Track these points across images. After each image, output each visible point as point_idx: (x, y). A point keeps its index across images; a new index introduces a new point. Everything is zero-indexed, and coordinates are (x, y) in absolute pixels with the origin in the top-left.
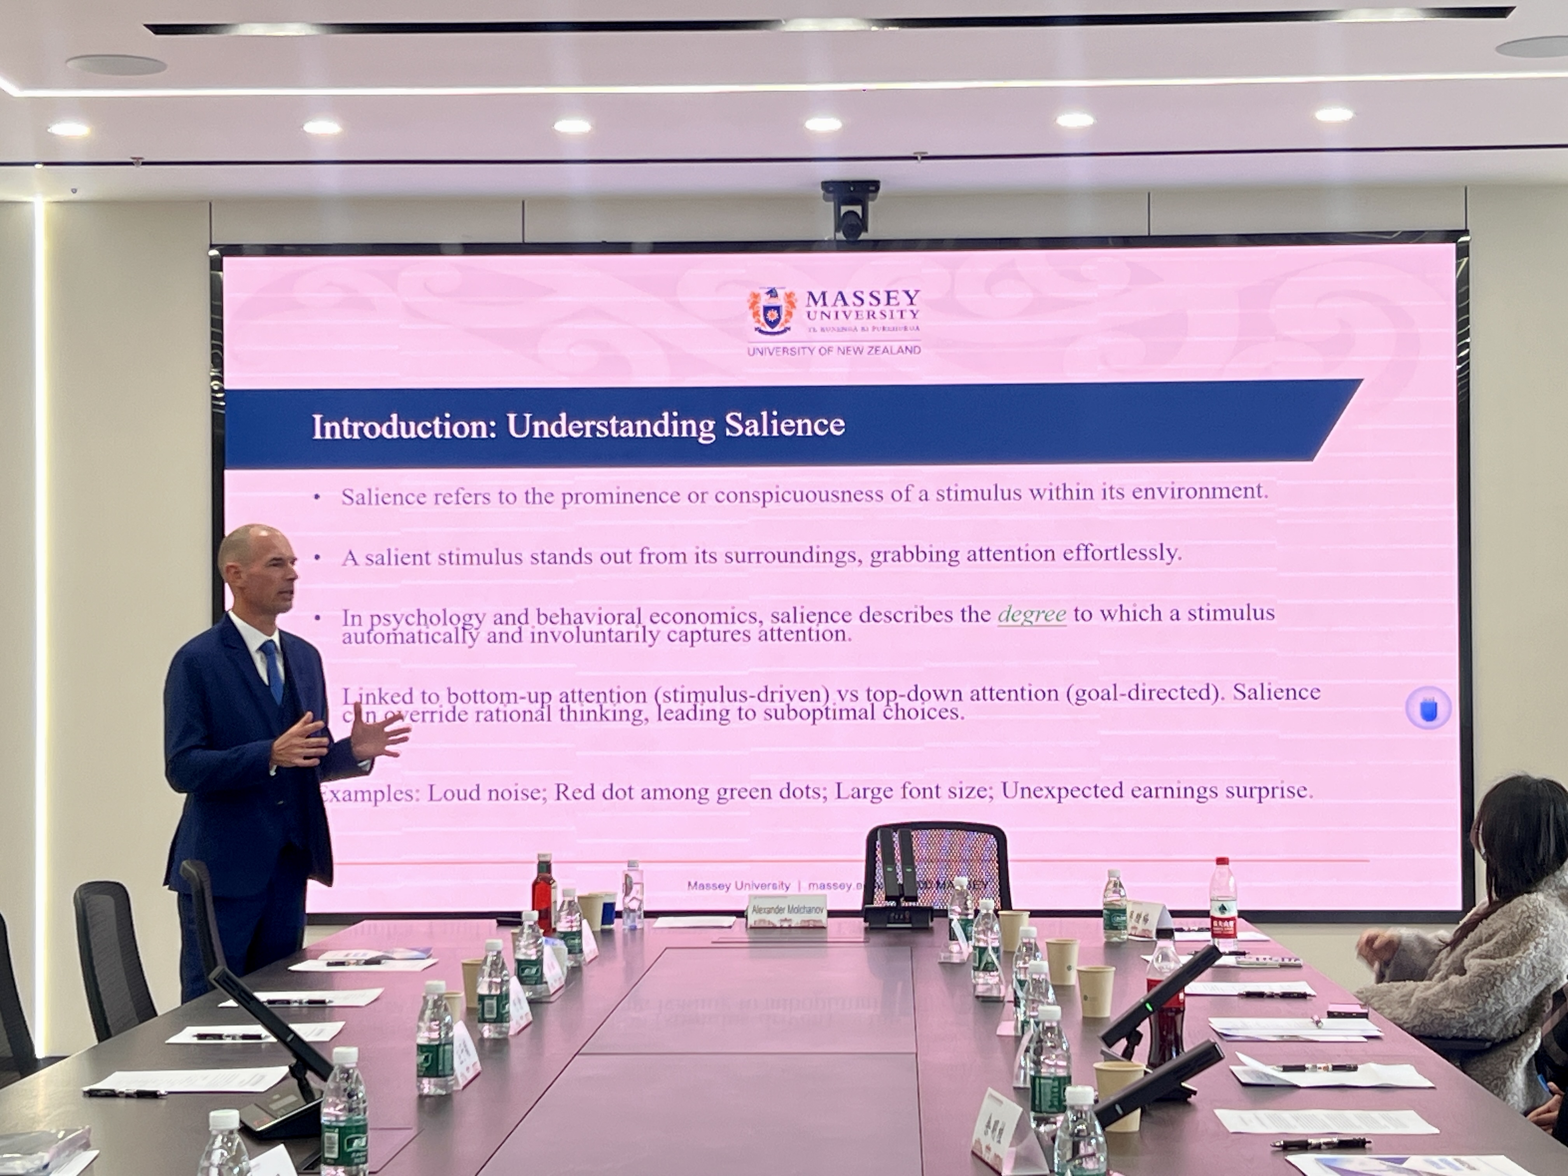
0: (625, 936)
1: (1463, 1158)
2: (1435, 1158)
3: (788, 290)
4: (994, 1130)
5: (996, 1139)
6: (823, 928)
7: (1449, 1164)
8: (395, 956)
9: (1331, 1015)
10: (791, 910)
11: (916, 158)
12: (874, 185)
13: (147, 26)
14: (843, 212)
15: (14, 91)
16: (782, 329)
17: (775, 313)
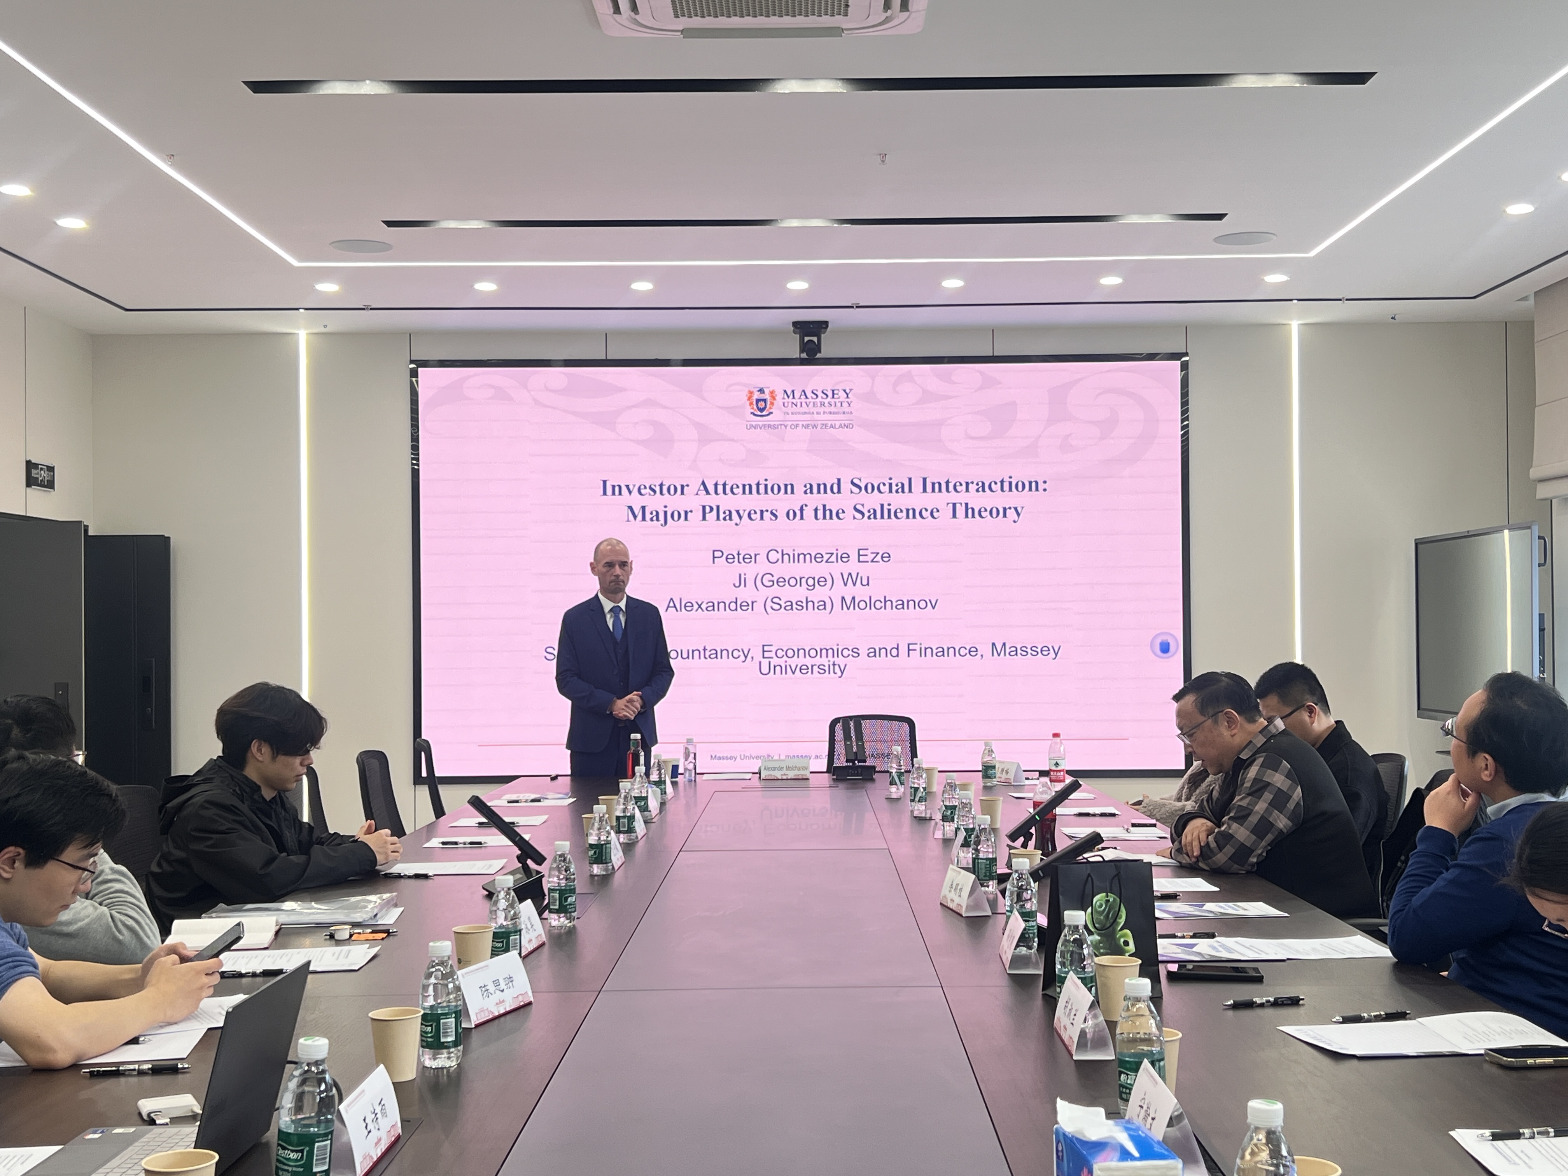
0: (685, 785)
1: (1239, 904)
2: (1222, 904)
3: (771, 389)
4: (956, 889)
5: (957, 895)
6: (808, 779)
7: (1230, 907)
8: (548, 797)
9: (1134, 825)
10: (788, 768)
11: (852, 307)
12: (824, 324)
13: (384, 222)
14: (806, 340)
15: (295, 263)
16: (767, 413)
17: (763, 403)
